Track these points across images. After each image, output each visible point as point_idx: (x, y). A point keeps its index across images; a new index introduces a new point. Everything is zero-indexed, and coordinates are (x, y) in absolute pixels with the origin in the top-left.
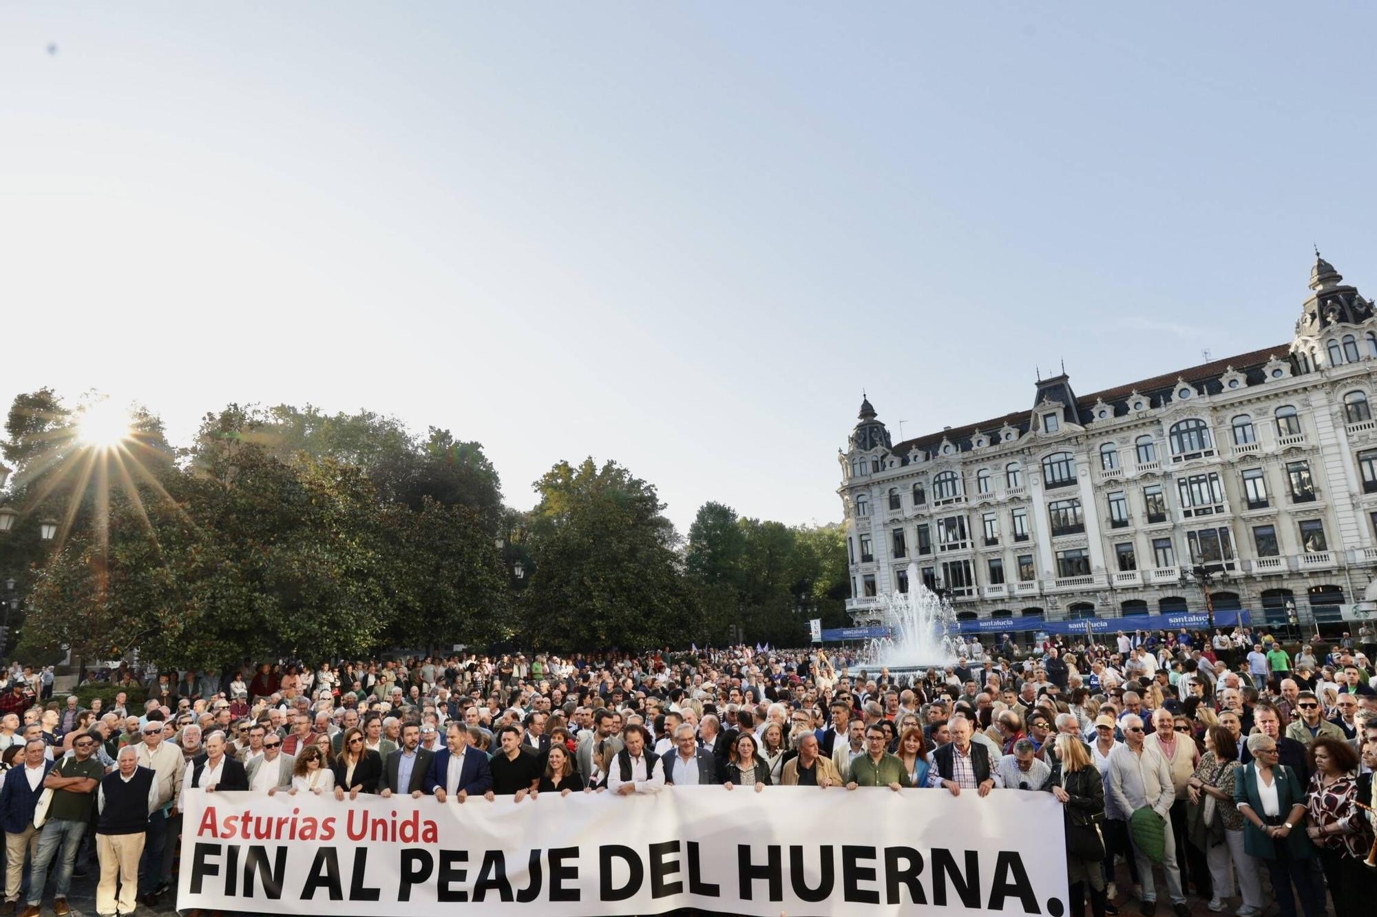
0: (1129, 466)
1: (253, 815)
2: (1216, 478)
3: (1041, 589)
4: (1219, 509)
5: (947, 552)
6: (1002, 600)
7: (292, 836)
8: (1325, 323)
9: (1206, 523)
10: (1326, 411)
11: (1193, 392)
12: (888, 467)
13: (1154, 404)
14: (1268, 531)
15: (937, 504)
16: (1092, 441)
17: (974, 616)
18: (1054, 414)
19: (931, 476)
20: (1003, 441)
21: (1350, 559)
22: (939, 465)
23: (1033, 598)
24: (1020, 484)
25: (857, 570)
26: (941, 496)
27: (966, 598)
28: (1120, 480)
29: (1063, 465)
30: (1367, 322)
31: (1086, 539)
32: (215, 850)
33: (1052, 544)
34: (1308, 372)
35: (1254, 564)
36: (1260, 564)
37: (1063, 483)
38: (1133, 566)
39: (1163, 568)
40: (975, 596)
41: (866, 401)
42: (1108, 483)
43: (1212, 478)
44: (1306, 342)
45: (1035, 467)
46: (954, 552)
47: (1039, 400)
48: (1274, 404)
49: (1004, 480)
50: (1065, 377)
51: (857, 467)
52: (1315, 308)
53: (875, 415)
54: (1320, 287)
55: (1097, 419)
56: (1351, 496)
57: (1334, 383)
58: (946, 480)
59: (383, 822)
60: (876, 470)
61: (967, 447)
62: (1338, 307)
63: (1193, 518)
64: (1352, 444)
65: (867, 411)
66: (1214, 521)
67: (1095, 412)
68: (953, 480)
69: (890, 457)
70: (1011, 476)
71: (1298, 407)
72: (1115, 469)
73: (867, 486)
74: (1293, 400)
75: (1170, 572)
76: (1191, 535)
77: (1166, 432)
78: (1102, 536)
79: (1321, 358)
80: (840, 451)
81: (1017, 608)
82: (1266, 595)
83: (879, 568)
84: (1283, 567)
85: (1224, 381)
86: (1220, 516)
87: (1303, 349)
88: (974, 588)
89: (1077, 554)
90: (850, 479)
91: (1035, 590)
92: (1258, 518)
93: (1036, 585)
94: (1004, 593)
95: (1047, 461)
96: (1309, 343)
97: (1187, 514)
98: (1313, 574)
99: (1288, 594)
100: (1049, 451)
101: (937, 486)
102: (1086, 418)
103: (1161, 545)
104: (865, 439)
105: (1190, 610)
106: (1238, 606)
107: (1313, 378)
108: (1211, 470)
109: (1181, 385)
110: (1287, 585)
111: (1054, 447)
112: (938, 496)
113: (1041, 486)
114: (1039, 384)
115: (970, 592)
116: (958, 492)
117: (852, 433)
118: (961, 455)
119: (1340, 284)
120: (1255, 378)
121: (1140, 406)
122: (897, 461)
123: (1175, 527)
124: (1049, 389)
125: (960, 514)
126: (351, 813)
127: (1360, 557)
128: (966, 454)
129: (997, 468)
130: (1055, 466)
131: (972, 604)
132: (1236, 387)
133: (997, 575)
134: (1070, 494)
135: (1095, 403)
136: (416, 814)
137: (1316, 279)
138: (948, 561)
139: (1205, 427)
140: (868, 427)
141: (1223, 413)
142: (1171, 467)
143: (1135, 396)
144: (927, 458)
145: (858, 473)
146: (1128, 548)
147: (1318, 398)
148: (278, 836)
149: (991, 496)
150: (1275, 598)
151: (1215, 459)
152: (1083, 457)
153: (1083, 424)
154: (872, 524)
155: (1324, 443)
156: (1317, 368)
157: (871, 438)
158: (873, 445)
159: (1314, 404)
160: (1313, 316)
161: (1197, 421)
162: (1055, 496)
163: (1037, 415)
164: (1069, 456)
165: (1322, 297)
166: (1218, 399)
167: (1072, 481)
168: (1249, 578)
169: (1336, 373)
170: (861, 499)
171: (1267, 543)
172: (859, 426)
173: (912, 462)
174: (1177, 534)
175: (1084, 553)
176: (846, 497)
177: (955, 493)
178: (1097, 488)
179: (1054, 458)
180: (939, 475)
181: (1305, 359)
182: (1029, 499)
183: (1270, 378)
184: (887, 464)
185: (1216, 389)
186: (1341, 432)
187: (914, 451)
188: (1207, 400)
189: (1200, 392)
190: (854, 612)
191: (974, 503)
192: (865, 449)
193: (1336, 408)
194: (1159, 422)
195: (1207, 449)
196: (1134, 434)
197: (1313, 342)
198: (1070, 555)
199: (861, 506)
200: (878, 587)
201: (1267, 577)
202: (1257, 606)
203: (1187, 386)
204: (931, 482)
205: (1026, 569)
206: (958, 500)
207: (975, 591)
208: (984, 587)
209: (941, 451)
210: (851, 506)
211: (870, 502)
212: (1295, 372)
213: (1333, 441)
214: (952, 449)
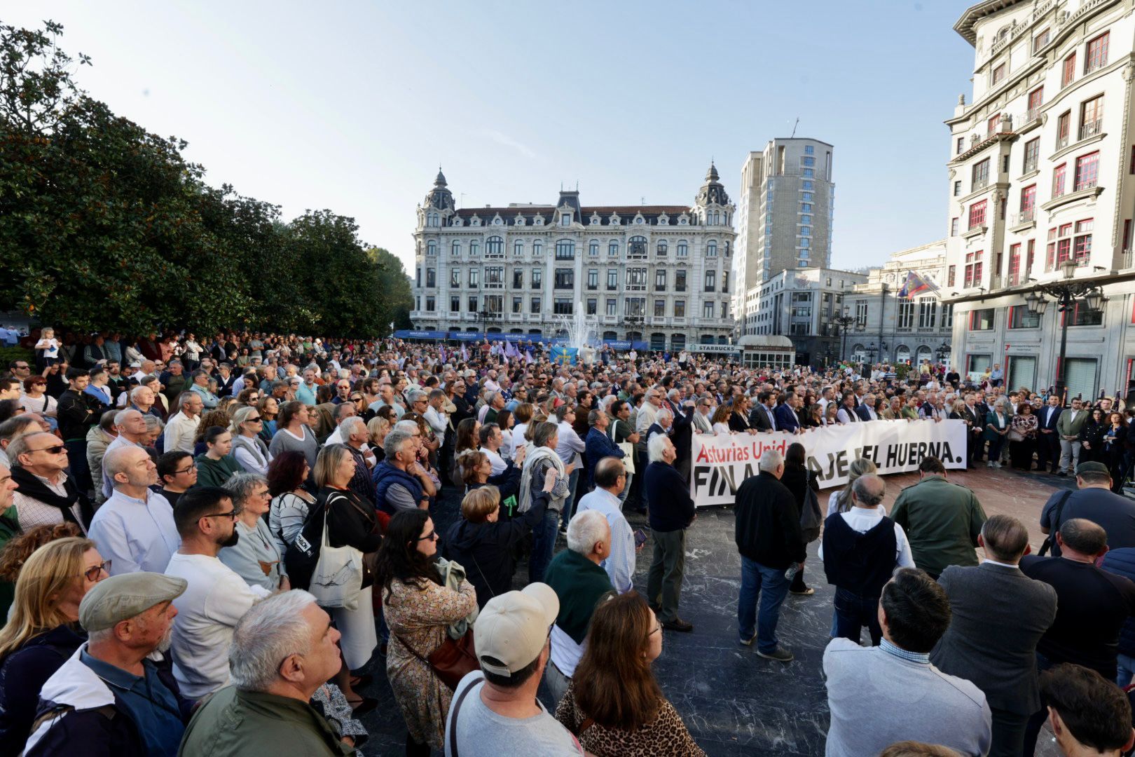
0: (603, 256)
1: (715, 448)
2: (645, 272)
3: (543, 319)
4: (644, 288)
5: (489, 289)
6: (519, 323)
7: (734, 460)
8: (709, 201)
9: (636, 294)
10: (699, 247)
11: (644, 221)
12: (454, 225)
13: (623, 223)
14: (661, 303)
15: (487, 256)
16: (587, 236)
17: (499, 330)
18: (569, 215)
19: (486, 237)
20: (535, 224)
21: (692, 323)
22: (492, 231)
23: (537, 323)
24: (540, 255)
25: (422, 292)
26: (490, 252)
27: (497, 319)
28: (598, 263)
29: (568, 247)
30: (726, 206)
31: (573, 294)
32: (706, 470)
33: (554, 293)
34: (695, 224)
35: (653, 319)
36: (655, 319)
37: (565, 258)
38: (594, 312)
39: (609, 315)
40: (503, 319)
41: (441, 173)
42: (591, 263)
43: (644, 270)
44: (699, 208)
45: (552, 245)
46: (493, 289)
47: (561, 203)
48: (679, 238)
49: (531, 249)
50: (577, 193)
51: (431, 220)
52: (707, 191)
53: (446, 185)
54: (710, 181)
55: (591, 224)
56: (700, 292)
57: (706, 234)
58: (495, 242)
59: (769, 447)
60: (444, 225)
61: (512, 223)
62: (716, 194)
63: (631, 291)
64: (706, 266)
65: (441, 180)
66: (639, 294)
67: (592, 219)
68: (500, 243)
69: (457, 218)
70: (536, 247)
71: (689, 242)
72: (596, 256)
73: (438, 234)
74: (688, 238)
75: (613, 318)
76: (627, 300)
77: (627, 240)
78: (582, 293)
79: (704, 218)
80: (419, 205)
81: (526, 328)
82: (654, 335)
83: (439, 293)
84: (664, 323)
85: (659, 219)
86: (643, 292)
87: (697, 212)
88: (503, 313)
89: (566, 301)
90: (425, 227)
91: (539, 319)
92: (659, 296)
93: (540, 317)
94: (520, 319)
95: (559, 243)
96: (699, 210)
97: (628, 288)
98: (676, 327)
99: (662, 335)
100: (561, 237)
101: (488, 245)
102: (586, 222)
103: (611, 302)
104: (439, 201)
105: (618, 339)
106: (640, 339)
107: (698, 228)
108: (644, 266)
109: (639, 215)
110: (663, 332)
111: (565, 236)
112: (488, 251)
113: (553, 258)
114: (562, 193)
115: (500, 316)
116: (502, 251)
117: (429, 193)
118: (506, 228)
119: (718, 182)
120: (673, 222)
121: (615, 220)
122: (461, 221)
123: (620, 294)
124: (567, 198)
125: (502, 265)
126: (754, 443)
127: (697, 322)
128: (511, 228)
129: (528, 240)
130: (563, 247)
131: (500, 323)
132: (663, 225)
133: (516, 307)
134: (569, 265)
135: (592, 214)
136: (784, 442)
137: (709, 176)
138: (489, 294)
139: (646, 242)
140: (441, 192)
141: (655, 236)
142: (626, 261)
143: (615, 215)
144: (483, 224)
145: (431, 223)
146: (594, 302)
147: (698, 239)
148: (728, 460)
149: (522, 257)
150: (658, 337)
151: (647, 261)
152: (579, 245)
153: (584, 224)
154: (437, 262)
155: (695, 263)
156: (701, 222)
157: (443, 201)
158: (444, 206)
159: (696, 242)
160: (705, 196)
161: (643, 238)
162: (560, 265)
163: (558, 212)
164: (572, 243)
165: (711, 187)
166: (655, 228)
167: (571, 258)
168: (649, 326)
169: (709, 229)
170: (431, 243)
171: (659, 309)
172: (435, 190)
173: (472, 225)
174: (620, 298)
175: (570, 301)
176: (419, 240)
177: (499, 252)
178: (584, 265)
179: (564, 242)
180: (491, 238)
181: (696, 217)
182: (545, 264)
183: (680, 223)
184: (454, 222)
185: (655, 223)
186: (703, 259)
187: (475, 217)
188: (650, 228)
189: (647, 222)
190: (417, 320)
191: (510, 260)
192: (438, 207)
193: (704, 247)
194: (624, 234)
195: (645, 255)
196: (610, 237)
197: (702, 210)
198: (562, 301)
199: (430, 248)
200: (436, 305)
201: (657, 327)
202: (649, 340)
203: (641, 217)
204: (485, 241)
205: (535, 307)
206: (501, 256)
207: (503, 316)
208: (508, 314)
209: (493, 222)
210: (423, 246)
211: (438, 247)
212: (690, 222)
213: (699, 263)
214: (501, 222)
